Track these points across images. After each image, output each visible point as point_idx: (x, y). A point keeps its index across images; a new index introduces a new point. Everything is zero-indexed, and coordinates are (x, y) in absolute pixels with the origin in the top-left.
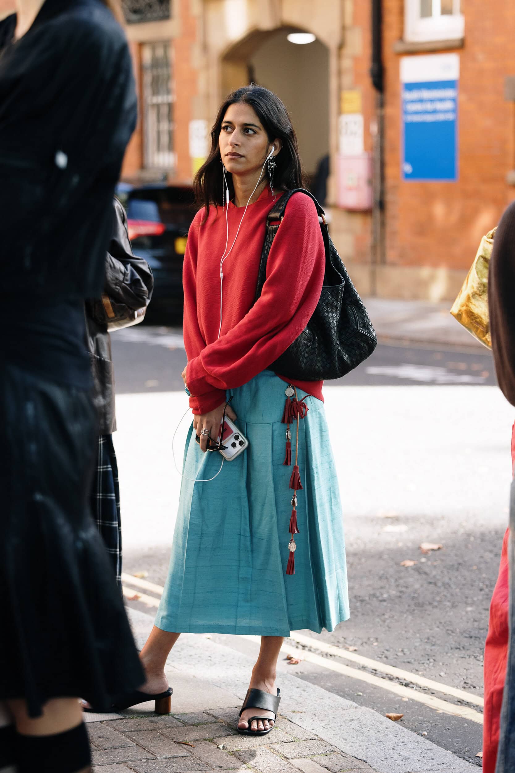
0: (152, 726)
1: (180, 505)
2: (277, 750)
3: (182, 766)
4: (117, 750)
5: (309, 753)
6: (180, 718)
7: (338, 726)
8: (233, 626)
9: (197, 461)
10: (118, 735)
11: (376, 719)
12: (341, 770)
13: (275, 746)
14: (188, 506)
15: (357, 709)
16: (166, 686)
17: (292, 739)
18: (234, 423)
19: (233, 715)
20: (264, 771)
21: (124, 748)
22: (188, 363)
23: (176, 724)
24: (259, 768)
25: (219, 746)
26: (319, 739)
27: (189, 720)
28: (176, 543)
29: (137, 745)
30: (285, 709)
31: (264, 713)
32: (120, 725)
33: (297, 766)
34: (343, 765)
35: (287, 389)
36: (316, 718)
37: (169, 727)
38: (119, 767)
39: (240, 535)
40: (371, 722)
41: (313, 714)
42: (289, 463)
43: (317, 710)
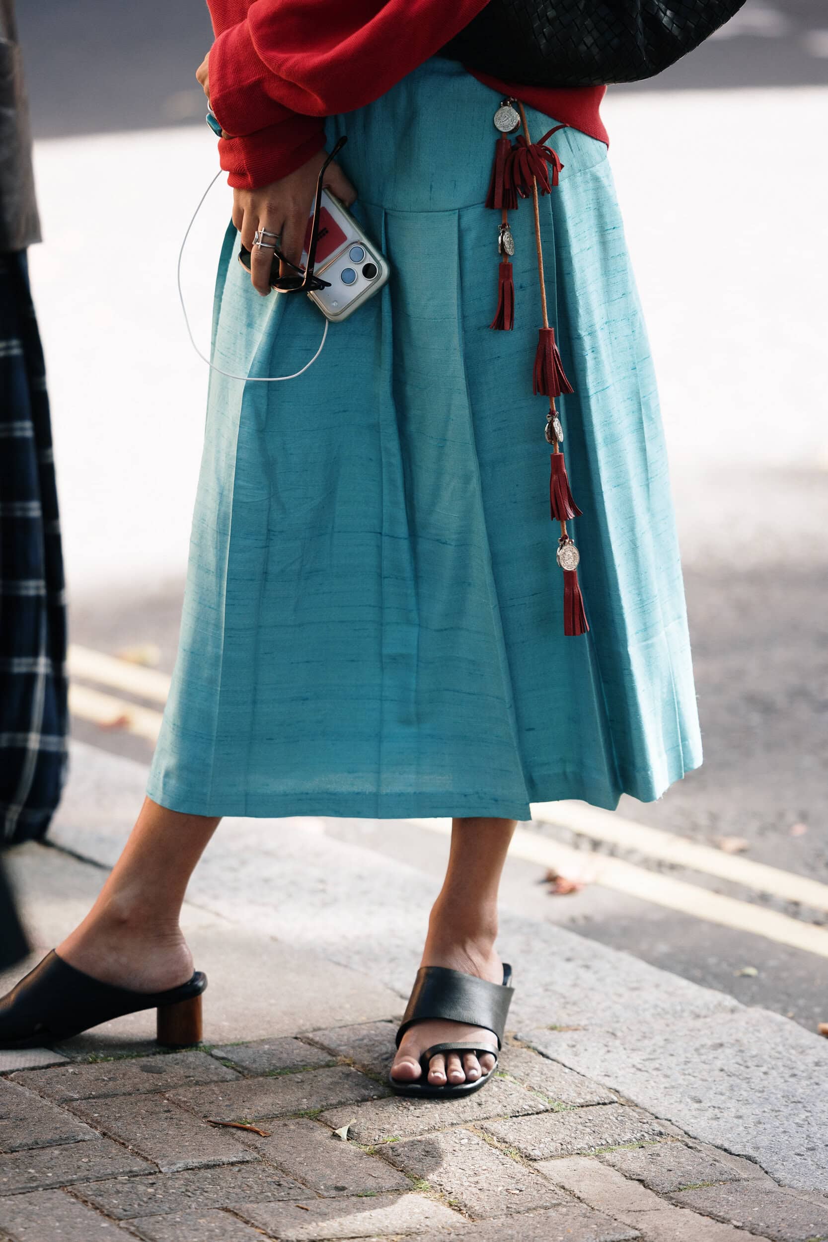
0: (148, 1081)
1: (207, 450)
2: (500, 1136)
3: (231, 1190)
4: (48, 1151)
5: (590, 1140)
6: (230, 1056)
7: (677, 1065)
8: (370, 793)
9: (250, 325)
10: (51, 1108)
11: (787, 1039)
12: (681, 1187)
13: (496, 1125)
14: (228, 454)
15: (736, 1016)
16: (186, 967)
17: (547, 1104)
18: (349, 210)
19: (381, 1044)
20: (464, 1197)
21: (66, 1146)
22: (217, 41)
23: (218, 1074)
24: (449, 1189)
25: (337, 1132)
26: (622, 1100)
27: (255, 1061)
28: (198, 560)
29: (104, 1134)
30: (527, 1022)
31: (466, 1035)
32: (58, 1082)
33: (557, 1179)
34: (689, 1173)
35: (500, 112)
36: (618, 1043)
37: (197, 1083)
38: (50, 1199)
39: (381, 533)
40: (773, 1049)
41: (608, 1032)
42: (507, 324)
43: (622, 1020)
